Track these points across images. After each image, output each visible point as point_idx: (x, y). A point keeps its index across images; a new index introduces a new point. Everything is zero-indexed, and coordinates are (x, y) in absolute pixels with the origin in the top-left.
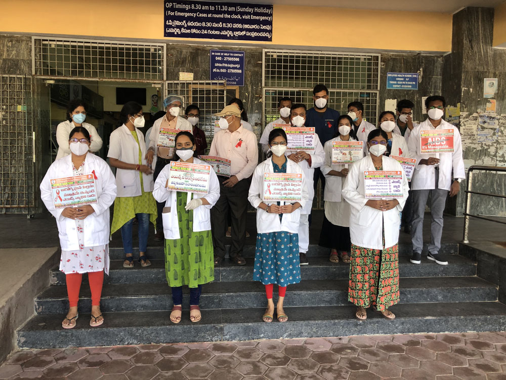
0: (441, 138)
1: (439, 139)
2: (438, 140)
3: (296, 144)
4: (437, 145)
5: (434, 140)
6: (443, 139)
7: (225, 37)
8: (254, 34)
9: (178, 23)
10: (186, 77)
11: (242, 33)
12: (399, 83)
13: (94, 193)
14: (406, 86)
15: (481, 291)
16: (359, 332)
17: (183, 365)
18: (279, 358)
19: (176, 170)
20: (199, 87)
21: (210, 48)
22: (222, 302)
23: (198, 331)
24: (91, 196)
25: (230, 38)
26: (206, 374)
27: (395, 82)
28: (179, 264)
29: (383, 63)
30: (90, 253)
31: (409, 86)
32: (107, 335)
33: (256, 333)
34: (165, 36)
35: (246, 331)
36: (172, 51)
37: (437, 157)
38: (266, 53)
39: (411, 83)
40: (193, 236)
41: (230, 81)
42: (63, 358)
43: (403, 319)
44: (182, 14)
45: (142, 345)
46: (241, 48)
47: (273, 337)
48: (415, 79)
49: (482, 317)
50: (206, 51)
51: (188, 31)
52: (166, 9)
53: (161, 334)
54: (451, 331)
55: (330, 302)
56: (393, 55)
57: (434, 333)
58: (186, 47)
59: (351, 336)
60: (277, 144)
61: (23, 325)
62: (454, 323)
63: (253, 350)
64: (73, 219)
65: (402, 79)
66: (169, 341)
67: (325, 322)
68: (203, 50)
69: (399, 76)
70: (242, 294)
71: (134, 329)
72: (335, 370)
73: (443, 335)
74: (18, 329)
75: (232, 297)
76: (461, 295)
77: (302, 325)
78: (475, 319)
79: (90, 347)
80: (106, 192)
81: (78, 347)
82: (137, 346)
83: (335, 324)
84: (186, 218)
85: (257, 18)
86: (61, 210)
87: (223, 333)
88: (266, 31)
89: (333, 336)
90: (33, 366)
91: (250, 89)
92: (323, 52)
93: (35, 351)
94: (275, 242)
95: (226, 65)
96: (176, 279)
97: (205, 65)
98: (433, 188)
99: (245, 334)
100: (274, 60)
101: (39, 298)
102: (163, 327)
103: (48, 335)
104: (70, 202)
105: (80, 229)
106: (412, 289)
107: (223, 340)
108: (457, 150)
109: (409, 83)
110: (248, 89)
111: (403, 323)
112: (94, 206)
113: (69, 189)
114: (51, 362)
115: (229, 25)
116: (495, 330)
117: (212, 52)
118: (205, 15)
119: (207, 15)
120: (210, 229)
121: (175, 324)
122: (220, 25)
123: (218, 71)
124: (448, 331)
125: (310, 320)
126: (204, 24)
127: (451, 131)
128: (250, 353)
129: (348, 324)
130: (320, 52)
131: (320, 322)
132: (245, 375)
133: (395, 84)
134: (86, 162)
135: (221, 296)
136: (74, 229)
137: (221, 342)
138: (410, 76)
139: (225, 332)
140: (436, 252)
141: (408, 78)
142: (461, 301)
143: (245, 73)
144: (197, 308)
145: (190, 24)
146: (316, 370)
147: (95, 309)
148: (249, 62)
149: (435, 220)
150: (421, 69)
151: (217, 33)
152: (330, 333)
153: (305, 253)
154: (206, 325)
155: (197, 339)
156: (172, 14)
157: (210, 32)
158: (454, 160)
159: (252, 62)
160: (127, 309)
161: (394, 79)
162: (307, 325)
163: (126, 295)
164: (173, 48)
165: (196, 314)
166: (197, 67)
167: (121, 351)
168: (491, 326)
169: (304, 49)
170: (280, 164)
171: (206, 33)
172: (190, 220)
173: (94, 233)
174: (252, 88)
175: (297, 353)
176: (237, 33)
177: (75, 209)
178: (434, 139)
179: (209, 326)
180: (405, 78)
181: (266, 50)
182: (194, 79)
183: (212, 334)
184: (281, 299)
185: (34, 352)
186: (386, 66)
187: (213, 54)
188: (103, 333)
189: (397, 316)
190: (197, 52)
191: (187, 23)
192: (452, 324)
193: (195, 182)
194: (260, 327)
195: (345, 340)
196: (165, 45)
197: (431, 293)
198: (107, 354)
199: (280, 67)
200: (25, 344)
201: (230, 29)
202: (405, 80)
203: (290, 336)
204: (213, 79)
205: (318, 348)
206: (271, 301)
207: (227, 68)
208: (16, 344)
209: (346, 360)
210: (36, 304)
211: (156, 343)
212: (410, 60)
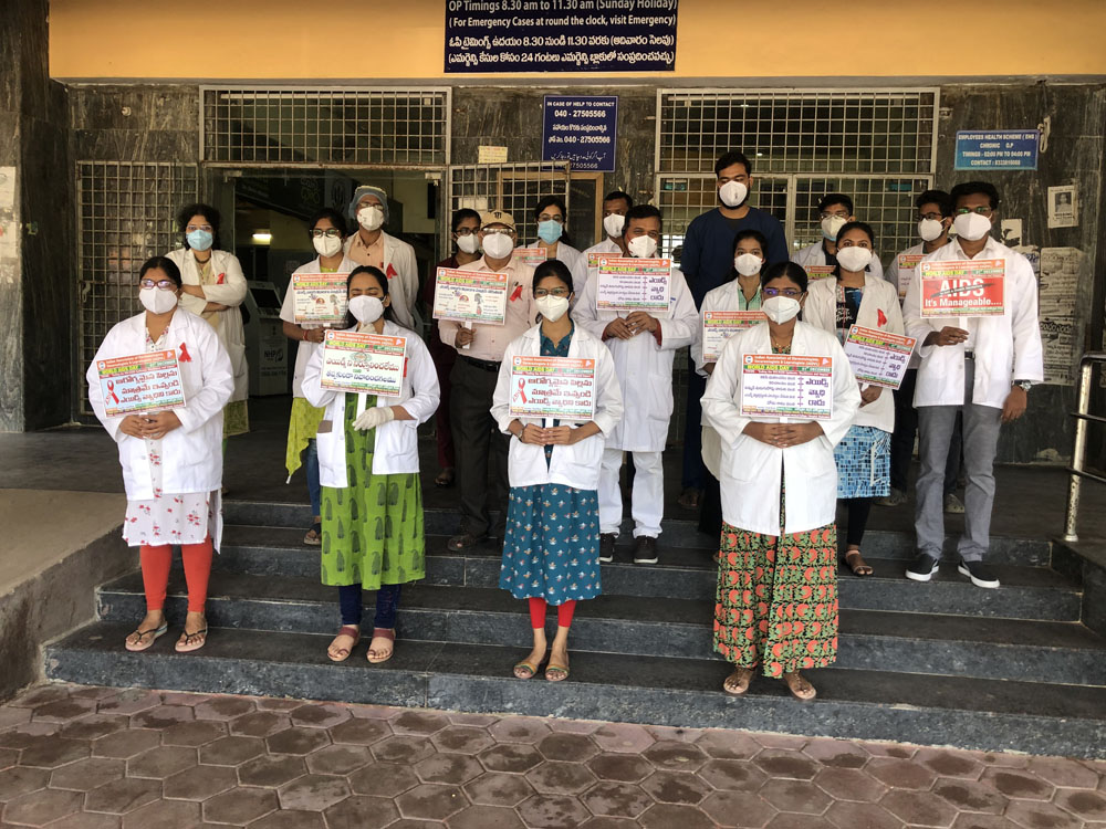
0: (972, 281)
1: (969, 284)
2: (965, 284)
3: (628, 296)
4: (964, 298)
5: (955, 286)
6: (979, 283)
7: (571, 67)
8: (633, 58)
9: (472, 42)
10: (492, 155)
11: (607, 57)
12: (986, 154)
13: (178, 388)
14: (1006, 162)
15: (1070, 657)
16: (730, 722)
17: (318, 744)
18: (520, 755)
19: (337, 348)
20: (513, 176)
21: (543, 92)
22: (450, 628)
23: (377, 681)
24: (173, 393)
25: (583, 68)
26: (349, 768)
27: (978, 154)
28: (348, 537)
29: (946, 109)
30: (175, 506)
31: (1012, 162)
32: (203, 669)
33: (497, 699)
34: (446, 71)
35: (476, 693)
36: (465, 103)
37: (963, 324)
38: (665, 97)
39: (1020, 154)
40: (374, 483)
41: (584, 161)
42: (114, 705)
43: (836, 704)
44: (482, 23)
45: (267, 697)
46: (610, 89)
47: (533, 712)
48: (1031, 145)
49: (1045, 721)
50: (535, 98)
51: (494, 58)
52: (449, 15)
53: (304, 680)
54: (961, 745)
55: (685, 649)
56: (973, 88)
57: (914, 745)
58: (493, 92)
59: (710, 729)
60: (547, 293)
61: (64, 635)
62: (969, 728)
63: (476, 734)
64: (140, 436)
65: (997, 145)
66: (319, 696)
67: (650, 691)
68: (529, 97)
69: (988, 137)
70: (491, 614)
71: (254, 665)
72: (622, 796)
73: (936, 751)
74: (48, 642)
75: (470, 618)
76: (1014, 665)
77: (597, 691)
78: (1025, 724)
79: (171, 691)
80: (209, 386)
81: (150, 688)
82: (256, 699)
83: (672, 698)
84: (361, 445)
85: (643, 21)
86: (119, 420)
87: (428, 692)
88: (661, 48)
89: (668, 724)
90: (51, 713)
91: (627, 177)
92: (796, 91)
93: (73, 687)
94: (537, 506)
95: (577, 128)
96: (340, 570)
97: (530, 129)
98: (961, 402)
99: (474, 697)
100: (682, 112)
101: (104, 589)
102: (308, 666)
103: (99, 659)
104: (133, 404)
105: (155, 459)
106: (886, 638)
107: (428, 707)
108: (1027, 311)
109: (1014, 154)
110: (623, 178)
111: (836, 714)
112: (180, 413)
113: (131, 380)
114: (87, 710)
115: (581, 41)
116: (1080, 756)
117: (549, 100)
118: (528, 22)
119: (535, 21)
120: (418, 471)
121: (332, 662)
122: (561, 41)
123: (559, 140)
124: (953, 743)
125: (616, 682)
126: (526, 41)
127: (998, 263)
128: (466, 738)
129: (705, 701)
130: (791, 91)
131: (637, 689)
132: (425, 780)
133: (975, 158)
134: (172, 328)
135: (448, 614)
136: (144, 458)
137: (424, 710)
138: (1018, 137)
139: (433, 690)
140: (979, 558)
141: (1010, 141)
142: (1014, 678)
143: (618, 144)
144: (388, 636)
145: (497, 43)
146: (579, 790)
147: (194, 618)
148: (627, 119)
149: (972, 479)
150: (1047, 120)
151: (555, 58)
152: (660, 718)
153: (656, 536)
154: (394, 671)
155: (374, 698)
156: (462, 23)
157: (540, 57)
158: (1018, 338)
159: (634, 119)
160: (261, 625)
161: (974, 146)
162: (608, 694)
163: (260, 597)
164: (467, 95)
165: (381, 646)
166: (515, 135)
167: (222, 706)
168: (1069, 744)
169: (750, 83)
170: (556, 338)
171: (531, 59)
172: (369, 450)
173: (182, 467)
174: (633, 174)
175: (565, 750)
176: (597, 58)
177: (143, 418)
178: (955, 282)
179: (400, 674)
180: (1003, 142)
181: (665, 91)
182: (509, 161)
183: (405, 691)
184: (562, 632)
185: (71, 690)
186: (954, 116)
187: (550, 104)
188: (195, 666)
189: (822, 694)
190: (515, 103)
191: (491, 42)
192: (963, 730)
193: (374, 373)
194: (506, 686)
195: (691, 735)
196: (449, 90)
197: (935, 651)
198: (193, 708)
199: (694, 126)
200: (58, 672)
201: (582, 49)
202: (1003, 148)
203: (570, 712)
204: (547, 158)
205: (620, 744)
206: (539, 633)
207: (579, 134)
208: (42, 670)
209: (663, 777)
210: (98, 598)
211: (295, 697)
212: (1021, 99)
